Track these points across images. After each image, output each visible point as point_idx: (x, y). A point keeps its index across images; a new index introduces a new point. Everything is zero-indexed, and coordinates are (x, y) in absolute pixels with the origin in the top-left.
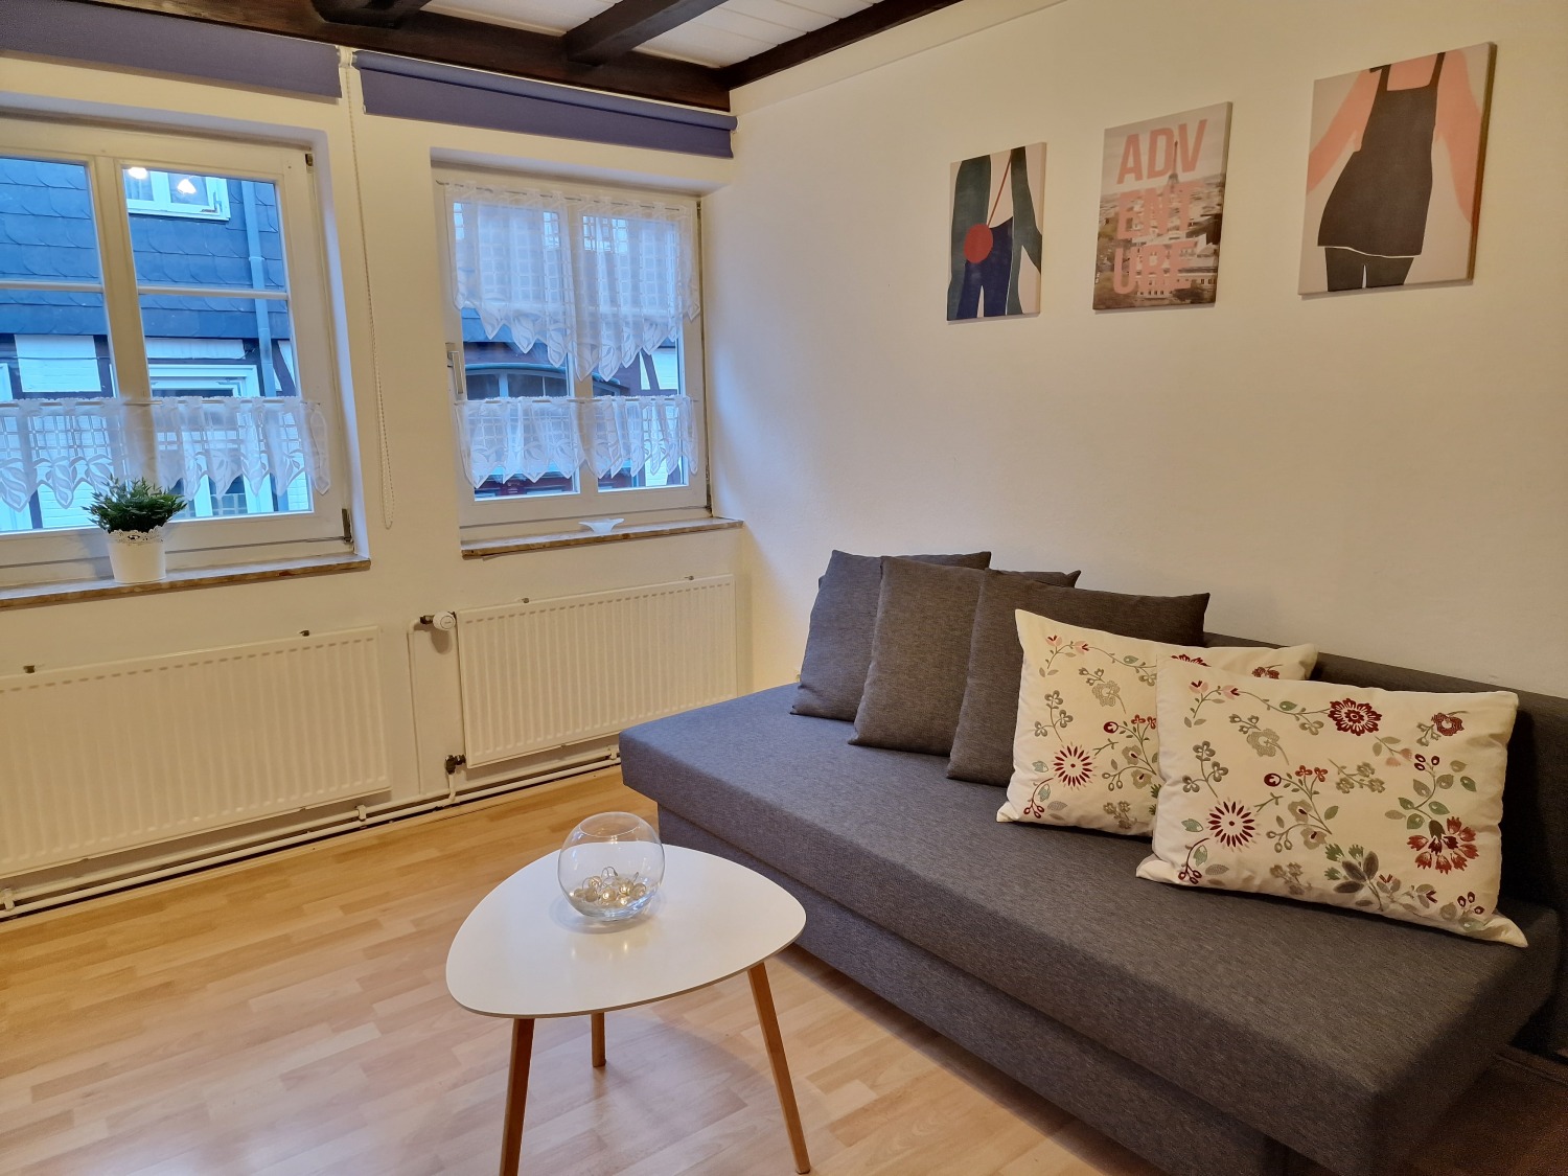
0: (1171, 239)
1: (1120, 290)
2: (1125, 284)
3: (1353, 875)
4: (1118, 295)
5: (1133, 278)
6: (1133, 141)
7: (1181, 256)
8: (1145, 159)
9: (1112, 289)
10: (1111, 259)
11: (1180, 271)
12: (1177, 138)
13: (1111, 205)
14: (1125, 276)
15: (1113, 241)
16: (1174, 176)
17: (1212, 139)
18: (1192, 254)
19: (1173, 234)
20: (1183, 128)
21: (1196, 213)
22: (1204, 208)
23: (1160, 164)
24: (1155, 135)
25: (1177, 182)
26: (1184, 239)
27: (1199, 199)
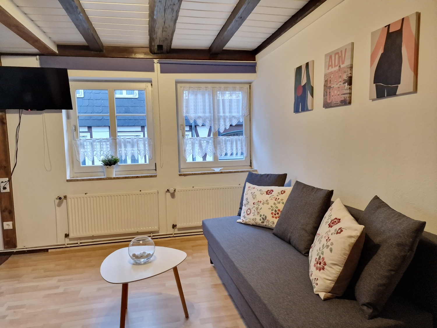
0: (339, 85)
1: (329, 101)
2: (330, 100)
3: (263, 220)
4: (328, 103)
5: (332, 97)
6: (331, 57)
7: (342, 90)
8: (333, 62)
9: (327, 102)
10: (327, 92)
11: (342, 95)
12: (340, 55)
13: (326, 76)
14: (330, 97)
15: (327, 87)
16: (340, 66)
17: (349, 54)
18: (344, 89)
19: (340, 83)
20: (341, 51)
21: (345, 77)
22: (347, 75)
23: (337, 64)
24: (335, 54)
25: (340, 68)
26: (342, 85)
27: (345, 72)
